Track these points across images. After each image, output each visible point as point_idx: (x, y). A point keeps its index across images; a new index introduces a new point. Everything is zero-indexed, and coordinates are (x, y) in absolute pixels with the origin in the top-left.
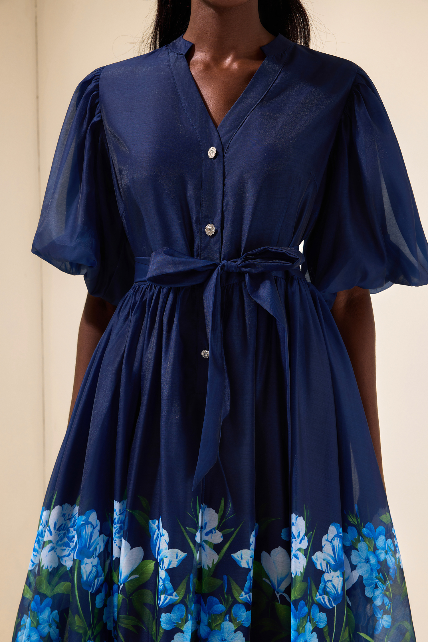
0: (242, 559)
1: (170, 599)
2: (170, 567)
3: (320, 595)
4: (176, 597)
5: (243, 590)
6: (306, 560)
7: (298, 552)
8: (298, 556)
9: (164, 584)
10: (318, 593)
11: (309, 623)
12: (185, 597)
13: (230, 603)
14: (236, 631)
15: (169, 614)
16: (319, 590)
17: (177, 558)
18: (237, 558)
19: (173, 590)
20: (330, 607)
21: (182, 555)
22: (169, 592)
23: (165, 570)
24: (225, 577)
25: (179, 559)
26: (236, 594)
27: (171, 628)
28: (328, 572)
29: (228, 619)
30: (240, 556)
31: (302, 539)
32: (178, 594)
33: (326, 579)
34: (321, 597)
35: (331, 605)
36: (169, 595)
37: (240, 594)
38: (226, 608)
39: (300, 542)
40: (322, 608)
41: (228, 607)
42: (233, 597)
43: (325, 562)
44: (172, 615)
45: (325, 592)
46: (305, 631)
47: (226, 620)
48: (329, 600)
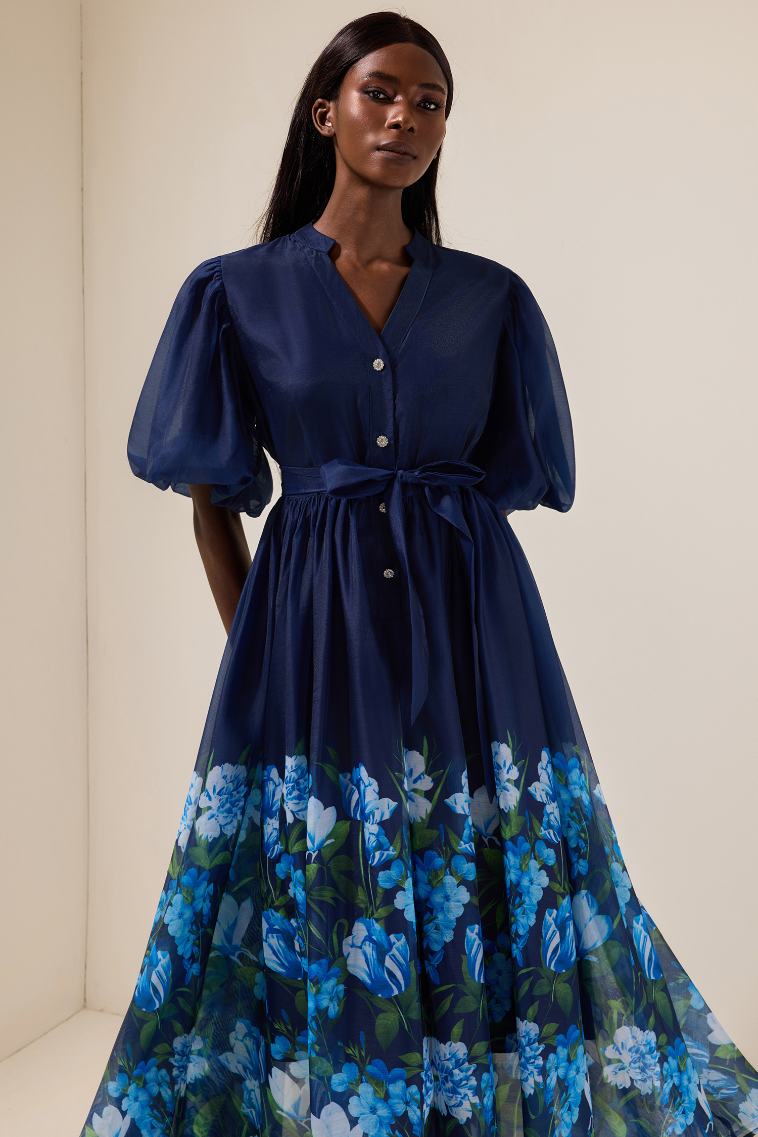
0: (456, 804)
1: (388, 855)
2: (383, 819)
3: (545, 829)
4: (393, 852)
5: (461, 839)
6: (519, 792)
7: (507, 784)
8: (508, 788)
9: (378, 839)
10: (542, 828)
11: (533, 861)
12: (401, 852)
13: (449, 855)
14: (458, 885)
15: (388, 871)
16: (543, 825)
17: (388, 809)
18: (451, 804)
19: (389, 844)
20: (556, 842)
21: (394, 804)
22: (385, 847)
23: (378, 824)
24: (441, 826)
25: (390, 809)
26: (454, 844)
27: (392, 886)
28: (549, 804)
29: (448, 873)
30: (453, 801)
31: (510, 768)
32: (395, 849)
33: (549, 812)
34: (546, 832)
35: (557, 840)
36: (386, 850)
37: (458, 844)
38: (446, 861)
39: (508, 773)
40: (549, 844)
41: (447, 860)
42: (452, 848)
43: (544, 792)
44: (391, 871)
45: (550, 826)
46: (529, 869)
47: (447, 874)
48: (554, 834)
